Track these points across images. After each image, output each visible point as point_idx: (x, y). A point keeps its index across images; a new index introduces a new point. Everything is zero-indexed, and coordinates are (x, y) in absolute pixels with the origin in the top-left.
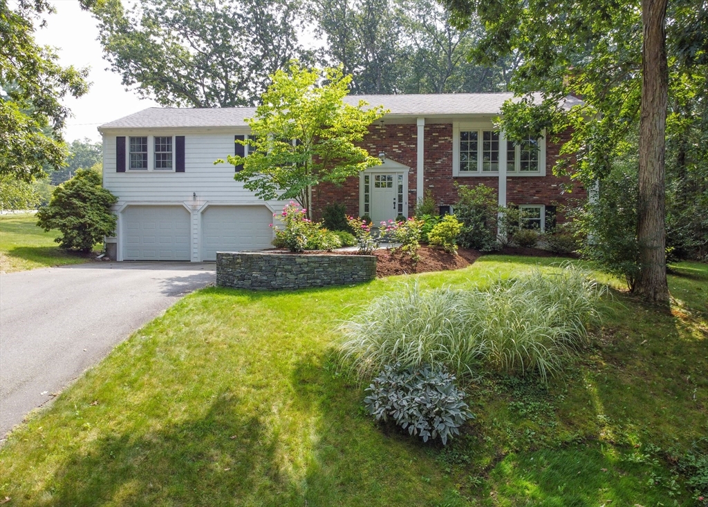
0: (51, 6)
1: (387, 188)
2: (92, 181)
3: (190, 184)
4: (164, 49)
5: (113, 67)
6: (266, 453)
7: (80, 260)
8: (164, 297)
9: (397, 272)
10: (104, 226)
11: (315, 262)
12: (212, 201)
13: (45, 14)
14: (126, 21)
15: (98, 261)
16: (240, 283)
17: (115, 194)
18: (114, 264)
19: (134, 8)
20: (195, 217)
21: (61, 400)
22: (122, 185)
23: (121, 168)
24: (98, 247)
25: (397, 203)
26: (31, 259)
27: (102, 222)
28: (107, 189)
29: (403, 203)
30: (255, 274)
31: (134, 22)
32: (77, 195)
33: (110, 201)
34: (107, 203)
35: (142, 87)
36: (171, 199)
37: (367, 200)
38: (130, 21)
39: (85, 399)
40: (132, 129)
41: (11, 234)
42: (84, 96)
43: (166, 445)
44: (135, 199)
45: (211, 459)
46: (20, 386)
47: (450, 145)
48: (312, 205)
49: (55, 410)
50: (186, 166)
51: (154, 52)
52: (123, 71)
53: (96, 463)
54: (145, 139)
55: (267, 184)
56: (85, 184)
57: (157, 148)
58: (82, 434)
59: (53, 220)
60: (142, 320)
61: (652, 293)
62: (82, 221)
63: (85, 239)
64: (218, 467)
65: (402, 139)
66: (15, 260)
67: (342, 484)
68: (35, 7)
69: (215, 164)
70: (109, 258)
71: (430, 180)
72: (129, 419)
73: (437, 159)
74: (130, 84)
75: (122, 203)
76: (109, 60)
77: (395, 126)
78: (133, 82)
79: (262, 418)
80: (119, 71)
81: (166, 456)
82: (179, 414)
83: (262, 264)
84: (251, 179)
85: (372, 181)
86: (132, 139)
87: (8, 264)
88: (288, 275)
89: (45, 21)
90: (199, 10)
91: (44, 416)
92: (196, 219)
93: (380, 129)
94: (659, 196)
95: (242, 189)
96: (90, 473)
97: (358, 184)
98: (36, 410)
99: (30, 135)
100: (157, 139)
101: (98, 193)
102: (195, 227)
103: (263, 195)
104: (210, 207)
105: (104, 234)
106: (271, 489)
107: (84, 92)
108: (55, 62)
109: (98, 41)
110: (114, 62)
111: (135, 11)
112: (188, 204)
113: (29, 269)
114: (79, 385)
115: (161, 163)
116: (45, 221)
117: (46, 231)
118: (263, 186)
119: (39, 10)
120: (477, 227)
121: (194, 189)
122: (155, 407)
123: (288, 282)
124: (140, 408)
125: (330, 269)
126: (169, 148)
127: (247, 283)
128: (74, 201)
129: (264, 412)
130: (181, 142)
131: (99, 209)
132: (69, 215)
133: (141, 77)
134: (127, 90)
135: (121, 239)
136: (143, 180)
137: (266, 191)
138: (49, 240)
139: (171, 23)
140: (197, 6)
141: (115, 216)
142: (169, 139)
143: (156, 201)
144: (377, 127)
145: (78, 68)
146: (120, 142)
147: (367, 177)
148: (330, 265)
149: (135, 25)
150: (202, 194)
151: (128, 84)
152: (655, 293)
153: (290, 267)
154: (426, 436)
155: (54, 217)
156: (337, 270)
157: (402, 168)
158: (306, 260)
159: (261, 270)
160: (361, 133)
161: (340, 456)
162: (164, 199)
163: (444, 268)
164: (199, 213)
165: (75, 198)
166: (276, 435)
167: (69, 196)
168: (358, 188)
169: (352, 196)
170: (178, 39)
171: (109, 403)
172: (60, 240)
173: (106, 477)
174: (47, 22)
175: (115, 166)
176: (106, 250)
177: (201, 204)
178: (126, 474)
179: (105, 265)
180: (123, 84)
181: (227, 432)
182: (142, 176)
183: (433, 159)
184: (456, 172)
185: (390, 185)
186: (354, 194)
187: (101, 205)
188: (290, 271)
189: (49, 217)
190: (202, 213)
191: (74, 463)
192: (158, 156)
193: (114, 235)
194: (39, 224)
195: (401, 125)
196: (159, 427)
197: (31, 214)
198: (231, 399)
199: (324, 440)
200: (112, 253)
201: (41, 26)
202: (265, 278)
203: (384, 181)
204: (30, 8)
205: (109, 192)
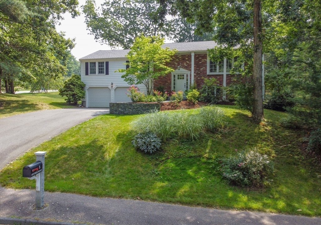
0: (62, 17)
1: (182, 80)
2: (77, 79)
3: (110, 79)
4: (111, 23)
5: (91, 33)
6: (102, 153)
7: (72, 107)
8: (91, 116)
9: (169, 109)
10: (80, 95)
11: (138, 105)
12: (118, 85)
13: (60, 20)
14: (96, 14)
15: (79, 107)
16: (115, 112)
17: (85, 83)
18: (85, 108)
19: (98, 9)
20: (112, 91)
21: (53, 139)
22: (87, 80)
23: (87, 74)
24: (79, 102)
25: (186, 85)
26: (56, 106)
27: (80, 93)
28: (82, 81)
29: (188, 85)
30: (120, 109)
31: (99, 14)
32: (72, 84)
33: (83, 86)
34: (82, 87)
35: (103, 39)
36: (104, 85)
37: (174, 84)
38: (97, 13)
39: (59, 139)
40: (90, 60)
41: (53, 98)
42: (73, 48)
43: (77, 149)
44: (92, 85)
45: (87, 153)
46: (44, 136)
47: (206, 62)
48: (154, 87)
49: (51, 141)
50: (109, 72)
51: (107, 25)
52: (94, 34)
53: (59, 151)
54: (95, 63)
55: (132, 79)
56: (74, 80)
57: (99, 66)
58: (57, 146)
59: (64, 93)
60: (81, 122)
61: (256, 117)
62: (73, 93)
63: (74, 99)
64: (88, 154)
65: (187, 60)
66: (51, 106)
67: (120, 161)
68: (57, 18)
69: (115, 72)
70: (83, 106)
71: (198, 76)
72: (69, 143)
73: (201, 68)
74: (98, 39)
75: (87, 87)
76: (90, 30)
77: (185, 55)
78: (99, 38)
79: (104, 146)
80: (93, 34)
81: (76, 151)
82: (82, 143)
83: (122, 106)
84: (127, 77)
85: (177, 77)
86: (91, 63)
87: (48, 107)
88: (130, 110)
89: (60, 23)
90: (124, 7)
91: (48, 142)
92: (113, 92)
93: (179, 57)
94: (259, 82)
95: (123, 81)
96: (57, 153)
97: (171, 78)
98: (47, 140)
99: (54, 64)
100: (99, 63)
101: (79, 83)
102: (112, 95)
103: (130, 83)
104: (117, 87)
105: (81, 97)
106: (101, 160)
107: (73, 47)
108: (64, 37)
109: (85, 23)
110: (91, 31)
111: (99, 10)
112: (110, 87)
113: (55, 109)
114: (59, 136)
115: (101, 72)
116: (62, 93)
117: (62, 96)
118: (131, 80)
119: (58, 19)
120: (208, 94)
121: (112, 81)
122: (76, 142)
123: (130, 112)
124: (73, 142)
125: (144, 108)
126: (103, 66)
127: (117, 112)
128: (71, 86)
129: (105, 144)
130: (107, 63)
131: (79, 89)
132: (69, 91)
133: (102, 36)
134: (96, 41)
135: (87, 99)
136: (94, 78)
137: (131, 82)
138: (63, 100)
139: (113, 13)
140: (123, 5)
141: (85, 91)
142: (103, 63)
143: (99, 86)
144: (178, 56)
145: (71, 39)
146: (87, 64)
147: (174, 76)
148: (143, 107)
149: (99, 15)
150: (114, 83)
151: (97, 39)
152: (258, 117)
153: (130, 107)
154: (146, 151)
155: (64, 91)
156: (146, 108)
157: (187, 72)
158: (136, 105)
159: (121, 108)
160: (168, 59)
161: (122, 155)
162: (102, 85)
163: (189, 108)
164: (114, 90)
165: (71, 85)
166: (107, 149)
167: (69, 84)
168: (171, 80)
169: (168, 83)
170: (116, 19)
171: (65, 140)
172: (67, 100)
173: (60, 154)
174: (61, 23)
175: (85, 73)
176: (82, 103)
177: (114, 87)
178: (65, 154)
179: (82, 108)
180: (95, 39)
181: (93, 148)
182: (94, 76)
183: (199, 68)
184: (208, 73)
185: (183, 78)
186: (169, 82)
187: (80, 87)
188: (130, 108)
189: (63, 92)
190: (115, 90)
191: (54, 151)
192: (99, 69)
193: (84, 98)
194: (60, 94)
195: (187, 55)
196: (76, 145)
197: (57, 91)
198: (97, 141)
199: (120, 151)
200: (84, 105)
201: (59, 25)
202: (123, 111)
203: (181, 77)
204: (55, 19)
205: (83, 82)
